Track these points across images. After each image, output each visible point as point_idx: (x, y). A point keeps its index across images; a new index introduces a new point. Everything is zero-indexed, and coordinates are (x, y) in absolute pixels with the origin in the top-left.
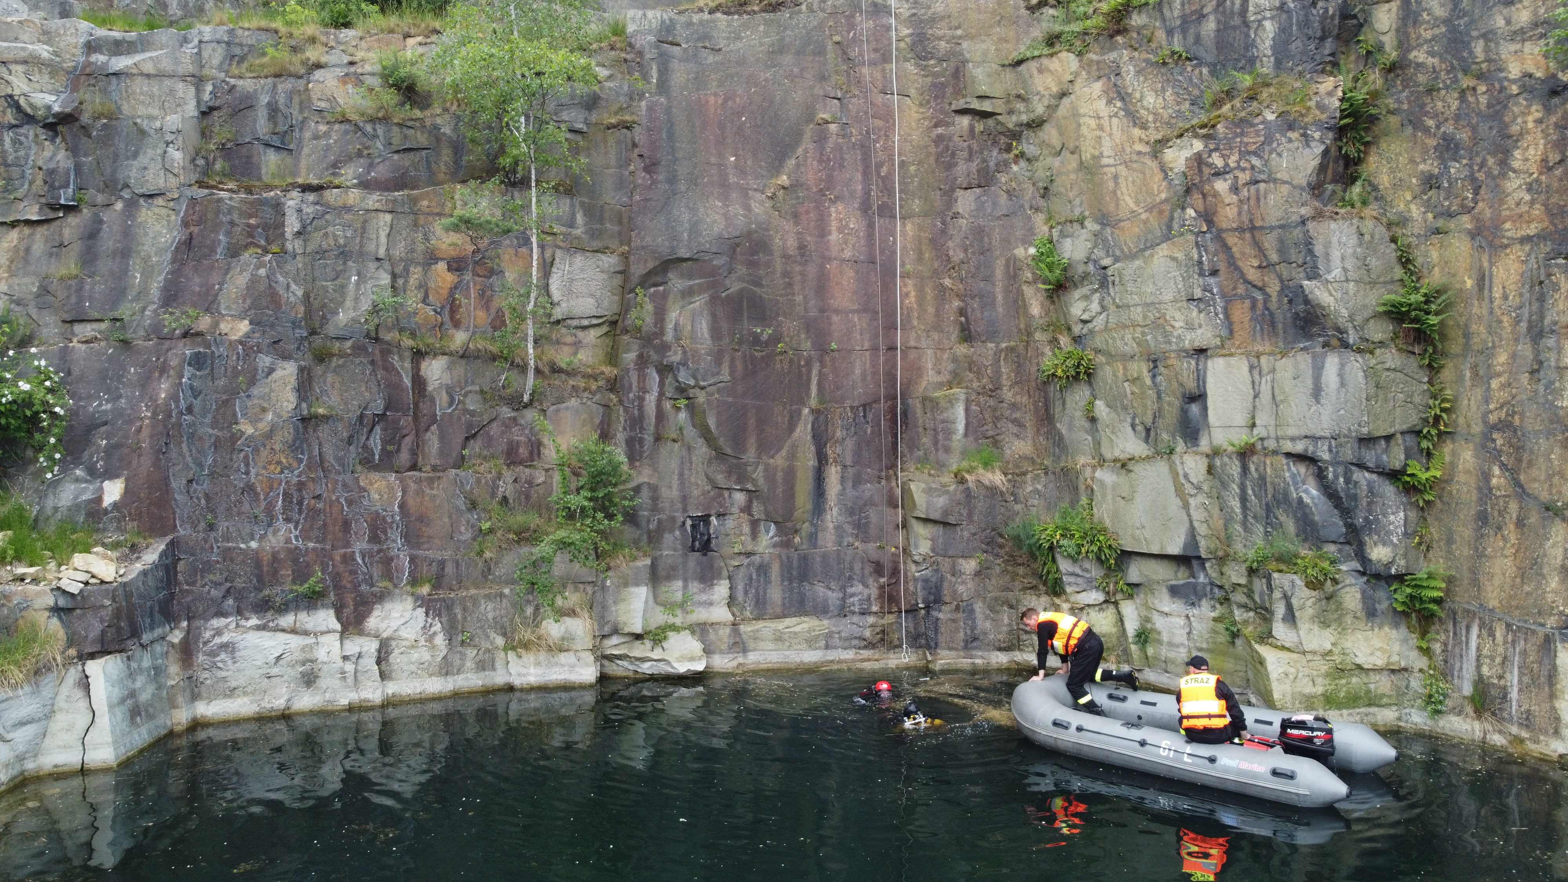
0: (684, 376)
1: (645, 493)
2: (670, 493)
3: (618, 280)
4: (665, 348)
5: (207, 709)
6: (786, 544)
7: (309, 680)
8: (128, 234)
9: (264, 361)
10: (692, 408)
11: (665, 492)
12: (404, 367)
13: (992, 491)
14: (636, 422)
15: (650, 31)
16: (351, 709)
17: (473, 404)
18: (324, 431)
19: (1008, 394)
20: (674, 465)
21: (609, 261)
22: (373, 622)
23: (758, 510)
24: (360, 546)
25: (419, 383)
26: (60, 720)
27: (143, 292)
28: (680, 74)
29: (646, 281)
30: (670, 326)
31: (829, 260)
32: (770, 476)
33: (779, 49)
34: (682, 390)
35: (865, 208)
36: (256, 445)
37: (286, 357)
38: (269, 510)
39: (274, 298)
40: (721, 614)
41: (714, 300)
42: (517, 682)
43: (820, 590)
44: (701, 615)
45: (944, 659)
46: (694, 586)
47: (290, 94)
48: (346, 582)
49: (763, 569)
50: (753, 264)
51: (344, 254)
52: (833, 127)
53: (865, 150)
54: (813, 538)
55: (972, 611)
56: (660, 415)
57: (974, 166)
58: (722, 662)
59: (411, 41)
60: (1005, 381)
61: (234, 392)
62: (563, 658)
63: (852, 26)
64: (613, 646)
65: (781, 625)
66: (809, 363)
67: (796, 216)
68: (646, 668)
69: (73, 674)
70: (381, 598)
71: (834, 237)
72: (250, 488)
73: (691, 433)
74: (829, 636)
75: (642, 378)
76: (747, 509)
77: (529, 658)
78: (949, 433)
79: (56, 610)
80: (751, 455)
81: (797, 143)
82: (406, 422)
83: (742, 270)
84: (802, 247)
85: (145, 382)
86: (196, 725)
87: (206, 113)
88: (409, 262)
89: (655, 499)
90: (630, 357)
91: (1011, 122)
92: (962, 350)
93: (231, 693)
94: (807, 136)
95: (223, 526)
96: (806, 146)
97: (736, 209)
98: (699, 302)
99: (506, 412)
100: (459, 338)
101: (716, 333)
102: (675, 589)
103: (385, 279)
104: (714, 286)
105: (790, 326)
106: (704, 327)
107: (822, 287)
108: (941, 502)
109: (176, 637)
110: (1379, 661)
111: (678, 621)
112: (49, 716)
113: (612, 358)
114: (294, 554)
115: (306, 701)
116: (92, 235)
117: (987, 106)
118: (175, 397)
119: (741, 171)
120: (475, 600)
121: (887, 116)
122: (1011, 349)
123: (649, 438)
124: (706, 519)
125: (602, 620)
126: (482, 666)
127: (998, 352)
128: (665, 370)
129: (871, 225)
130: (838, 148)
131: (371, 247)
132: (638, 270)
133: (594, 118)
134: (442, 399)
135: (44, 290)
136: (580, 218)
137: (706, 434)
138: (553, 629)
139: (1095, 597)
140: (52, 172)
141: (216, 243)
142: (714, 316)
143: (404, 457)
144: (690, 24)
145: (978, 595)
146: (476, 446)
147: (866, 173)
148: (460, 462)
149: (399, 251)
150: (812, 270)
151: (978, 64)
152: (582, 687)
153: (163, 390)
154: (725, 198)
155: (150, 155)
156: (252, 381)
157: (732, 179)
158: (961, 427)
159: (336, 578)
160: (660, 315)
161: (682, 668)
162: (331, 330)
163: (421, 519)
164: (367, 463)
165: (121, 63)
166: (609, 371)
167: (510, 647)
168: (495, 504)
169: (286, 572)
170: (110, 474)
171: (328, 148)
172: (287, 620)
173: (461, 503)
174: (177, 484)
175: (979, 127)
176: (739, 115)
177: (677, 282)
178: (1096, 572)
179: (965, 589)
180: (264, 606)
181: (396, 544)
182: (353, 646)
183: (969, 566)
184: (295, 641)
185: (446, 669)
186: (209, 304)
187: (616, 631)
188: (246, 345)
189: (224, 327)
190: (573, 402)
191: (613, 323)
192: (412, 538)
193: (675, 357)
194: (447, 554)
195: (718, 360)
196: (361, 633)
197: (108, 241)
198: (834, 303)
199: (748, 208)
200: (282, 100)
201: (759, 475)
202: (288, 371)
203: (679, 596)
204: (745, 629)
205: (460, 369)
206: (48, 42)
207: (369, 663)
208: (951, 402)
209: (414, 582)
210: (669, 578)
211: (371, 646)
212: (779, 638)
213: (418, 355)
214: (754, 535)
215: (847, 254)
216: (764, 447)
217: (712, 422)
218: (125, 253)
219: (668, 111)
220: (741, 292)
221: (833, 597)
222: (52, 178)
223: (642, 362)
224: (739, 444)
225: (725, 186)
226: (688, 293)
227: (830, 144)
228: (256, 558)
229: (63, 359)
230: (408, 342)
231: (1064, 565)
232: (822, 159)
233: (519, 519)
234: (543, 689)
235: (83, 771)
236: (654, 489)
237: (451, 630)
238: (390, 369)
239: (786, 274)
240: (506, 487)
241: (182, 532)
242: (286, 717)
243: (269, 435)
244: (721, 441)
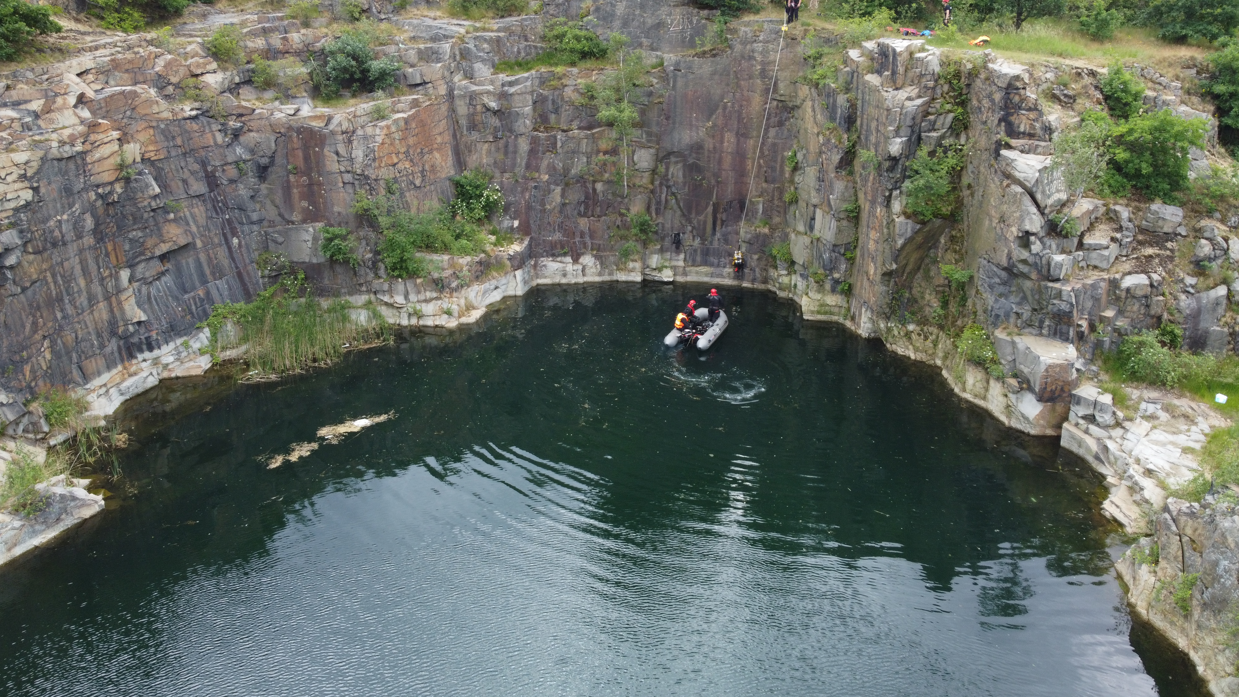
0: (674, 190)
1: (660, 225)
2: (668, 226)
3: (655, 158)
4: (668, 180)
5: (541, 281)
6: (703, 244)
7: (565, 275)
8: (516, 146)
9: (552, 187)
10: (676, 199)
11: (666, 226)
12: (590, 186)
13: (765, 235)
14: (658, 203)
15: (671, 65)
16: (575, 284)
17: (610, 197)
18: (568, 207)
19: (776, 202)
20: (670, 216)
21: (652, 151)
22: (581, 260)
23: (695, 232)
24: (577, 239)
25: (594, 190)
26: (511, 284)
27: (520, 165)
28: (680, 83)
29: (665, 157)
30: (670, 173)
31: (723, 152)
32: (699, 222)
33: (714, 73)
34: (673, 194)
35: (737, 134)
36: (551, 211)
37: (558, 185)
38: (554, 229)
39: (554, 169)
40: (681, 263)
41: (684, 165)
42: (620, 279)
43: (712, 259)
44: (674, 263)
45: (745, 284)
46: (674, 254)
47: (558, 96)
48: (574, 249)
49: (695, 251)
50: (697, 153)
51: (574, 152)
52: (729, 104)
53: (740, 113)
54: (711, 243)
55: (755, 271)
56: (666, 201)
57: (777, 119)
58: (680, 279)
59: (594, 72)
60: (776, 198)
61: (544, 196)
62: (632, 274)
63: (740, 65)
64: (647, 271)
65: (698, 269)
66: (714, 187)
67: (713, 137)
68: (656, 278)
69: (512, 274)
70: (583, 254)
71: (726, 144)
72: (549, 223)
73: (675, 207)
74: (712, 273)
75: (661, 189)
76: (692, 232)
77: (623, 273)
78: (757, 213)
79: (509, 259)
80: (693, 215)
81: (716, 109)
82: (590, 202)
83: (694, 155)
84: (714, 148)
85: (522, 192)
86: (538, 285)
87: (535, 103)
88: (591, 153)
89: (663, 227)
90: (657, 183)
91: (790, 105)
92: (765, 185)
93: (545, 277)
94: (720, 107)
95: (543, 233)
96: (720, 111)
97: (694, 134)
98: (680, 165)
99: (619, 199)
100: (607, 175)
101: (684, 176)
102: (668, 255)
103: (585, 159)
104: (685, 160)
105: (708, 174)
106: (681, 174)
107: (720, 162)
108: (749, 236)
109: (533, 263)
110: (834, 304)
111: (667, 264)
112: (508, 283)
113: (652, 183)
114: (560, 241)
115: (564, 281)
116: (506, 146)
117: (783, 98)
118: (530, 198)
119: (697, 119)
120: (608, 256)
121: (748, 100)
122: (779, 188)
123: (662, 208)
124: (679, 234)
125: (644, 264)
126: (610, 274)
127: (774, 188)
128: (668, 187)
129: (738, 140)
130: (730, 112)
131: (581, 150)
132: (661, 155)
133: (651, 99)
134: (601, 195)
135: (495, 163)
136: (644, 136)
137: (680, 207)
138: (631, 265)
139: (785, 272)
140: (495, 127)
141: (539, 150)
142: (684, 170)
143: (590, 213)
144: (686, 62)
145: (757, 266)
146: (610, 209)
147: (739, 122)
148: (606, 215)
149: (589, 150)
150: (717, 156)
151: (782, 82)
152: (637, 283)
153: (527, 196)
154: (691, 130)
155: (521, 121)
156: (549, 193)
157: (694, 123)
158: (761, 211)
159: (571, 248)
160: (667, 169)
161: (666, 280)
162: (570, 176)
163: (594, 232)
164: (580, 214)
165: (512, 90)
166: (651, 187)
167: (618, 269)
168: (615, 227)
169: (559, 246)
170: (515, 219)
171: (569, 115)
172: (559, 259)
173: (605, 227)
174: (531, 222)
175: (780, 105)
176: (698, 98)
177: (673, 159)
178: (786, 265)
179: (754, 264)
180: (553, 255)
181: (587, 239)
182: (575, 267)
183: (756, 257)
184: (561, 265)
185: (600, 274)
186: (537, 170)
187: (648, 267)
188: (548, 183)
189: (542, 177)
190: (639, 196)
191: (653, 171)
192: (592, 237)
193: (671, 183)
194: (601, 242)
195: (684, 185)
196: (578, 263)
197: (511, 149)
198: (724, 167)
199: (698, 133)
200: (556, 97)
201: (695, 222)
202: (558, 190)
203: (669, 257)
204: (687, 269)
205: (606, 186)
206: (492, 85)
207: (580, 272)
208: (758, 202)
209: (592, 250)
210: (667, 251)
211: (580, 267)
212: (697, 273)
213: (594, 182)
214: (694, 240)
215: (729, 150)
216: (698, 213)
217: (681, 204)
218: (515, 152)
219: (675, 97)
220: (693, 163)
221: (716, 261)
222: (496, 129)
223: (661, 184)
224: (690, 212)
225: (691, 125)
226: (676, 163)
227: (727, 111)
228: (551, 241)
229: (501, 184)
230: (591, 178)
231: (778, 262)
232: (724, 116)
233: (622, 232)
234: (626, 282)
235: (515, 296)
236: (663, 224)
237: (602, 264)
238: (586, 187)
239: (708, 157)
240: (618, 222)
241: (533, 235)
242: (559, 285)
243: (554, 209)
244: (684, 211)
